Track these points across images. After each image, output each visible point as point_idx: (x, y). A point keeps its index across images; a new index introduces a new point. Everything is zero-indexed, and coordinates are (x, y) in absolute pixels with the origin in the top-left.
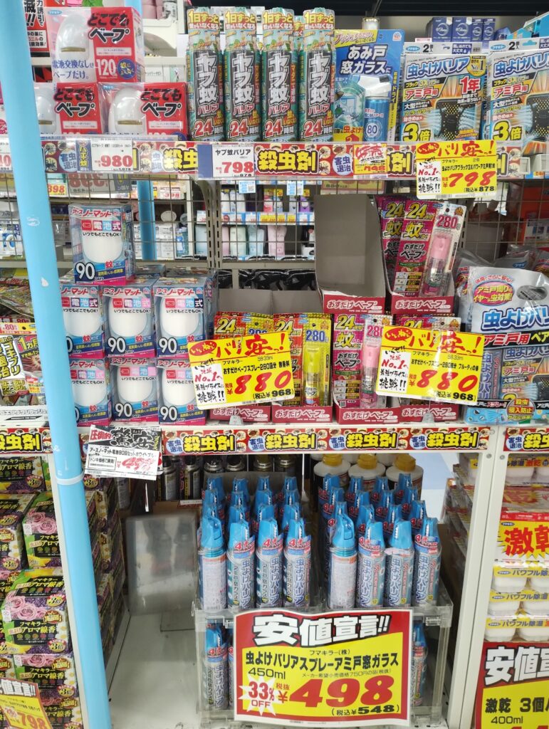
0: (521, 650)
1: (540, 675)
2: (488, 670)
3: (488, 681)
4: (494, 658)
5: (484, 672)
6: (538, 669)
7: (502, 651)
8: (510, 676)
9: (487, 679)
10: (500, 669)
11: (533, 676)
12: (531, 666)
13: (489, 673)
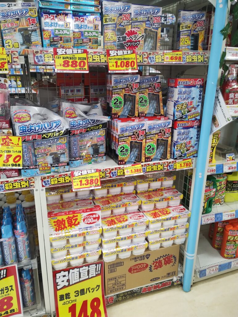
0: (71, 271)
1: (81, 279)
2: (58, 283)
3: (59, 287)
4: (60, 277)
5: (56, 284)
6: (80, 277)
7: (63, 273)
8: (68, 283)
9: (57, 287)
10: (63, 281)
11: (78, 281)
12: (77, 277)
13: (58, 284)
